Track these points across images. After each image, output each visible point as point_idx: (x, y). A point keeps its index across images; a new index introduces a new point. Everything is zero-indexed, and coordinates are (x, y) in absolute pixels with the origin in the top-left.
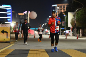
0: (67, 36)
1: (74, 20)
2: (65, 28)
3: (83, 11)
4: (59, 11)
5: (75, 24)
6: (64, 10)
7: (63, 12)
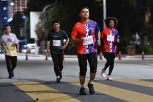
0: (28, 55)
1: (41, 25)
2: (26, 40)
3: (57, 10)
4: (15, 9)
5: (44, 33)
6: (23, 7)
7: (21, 10)
